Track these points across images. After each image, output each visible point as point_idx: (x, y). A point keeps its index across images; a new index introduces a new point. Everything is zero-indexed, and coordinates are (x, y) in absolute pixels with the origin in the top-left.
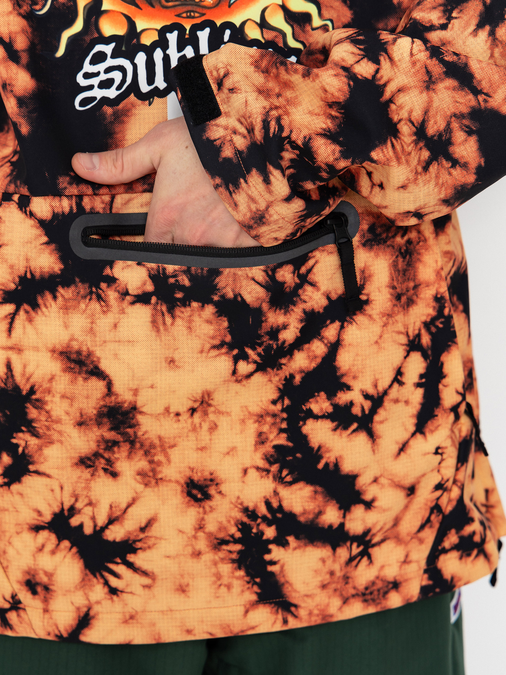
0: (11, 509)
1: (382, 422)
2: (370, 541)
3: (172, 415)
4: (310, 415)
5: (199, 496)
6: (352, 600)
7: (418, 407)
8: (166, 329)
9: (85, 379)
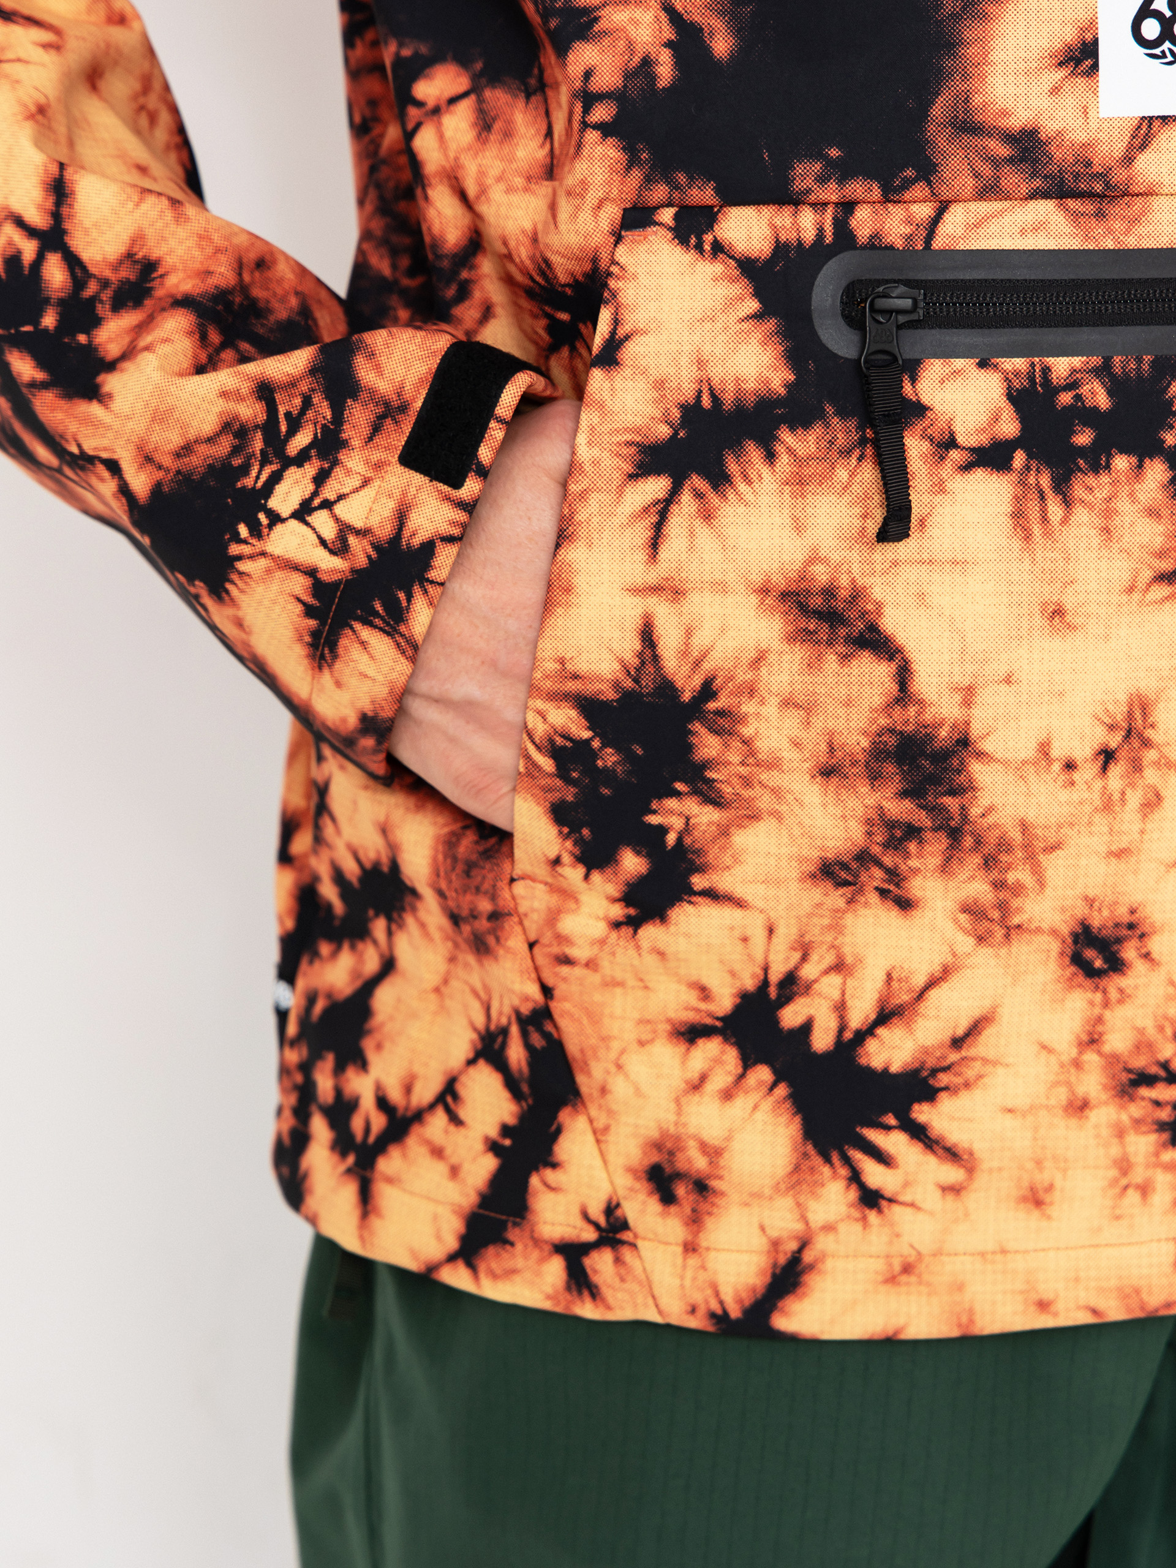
3: (1056, 767)
8: (1048, 534)
9: (845, 658)
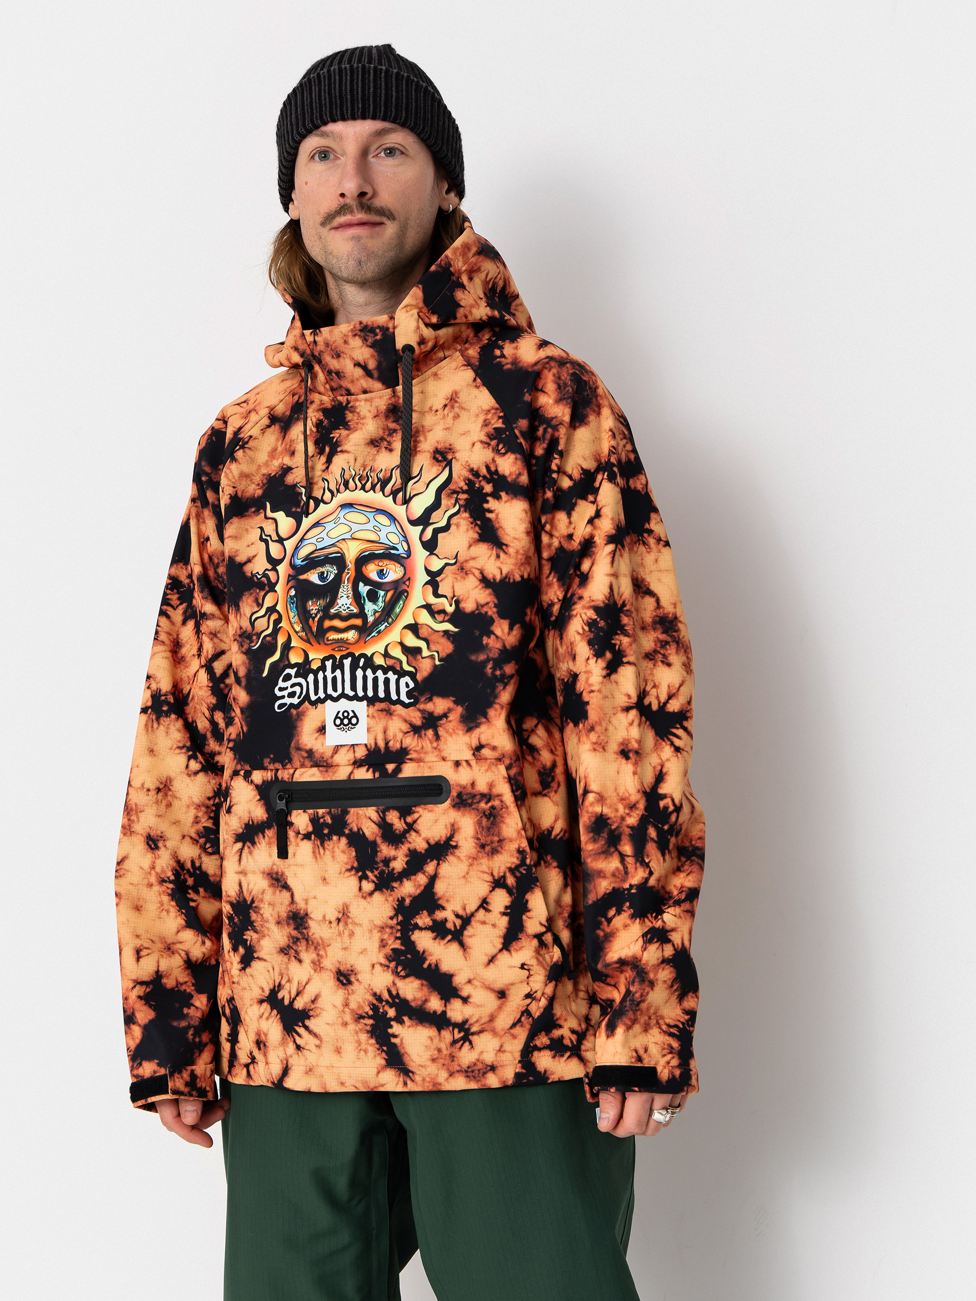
0: (248, 988)
1: (470, 937)
2: (469, 1029)
3: (327, 922)
4: (417, 927)
5: (345, 981)
6: (457, 1075)
7: (504, 930)
8: (321, 857)
9: (281, 891)
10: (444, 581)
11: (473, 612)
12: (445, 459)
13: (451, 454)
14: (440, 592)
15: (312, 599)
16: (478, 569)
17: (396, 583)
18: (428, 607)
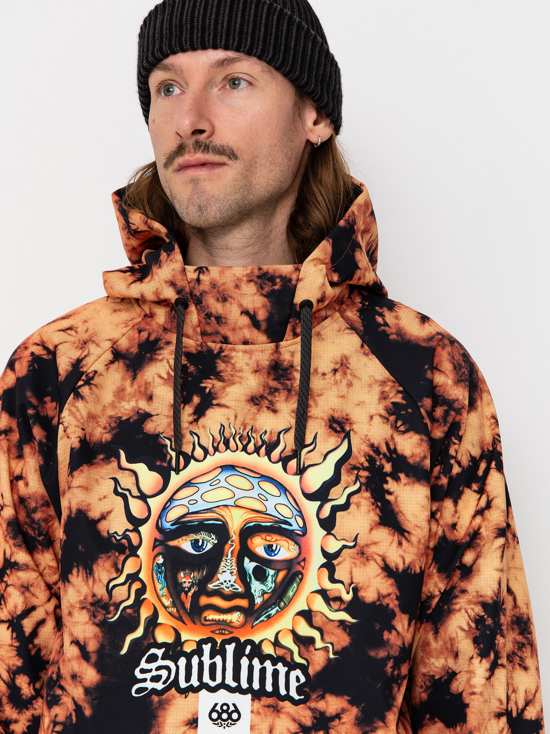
10: (341, 566)
11: (373, 604)
12: (343, 430)
13: (348, 425)
14: (336, 577)
15: (184, 570)
16: (380, 556)
17: (289, 564)
18: (323, 592)
